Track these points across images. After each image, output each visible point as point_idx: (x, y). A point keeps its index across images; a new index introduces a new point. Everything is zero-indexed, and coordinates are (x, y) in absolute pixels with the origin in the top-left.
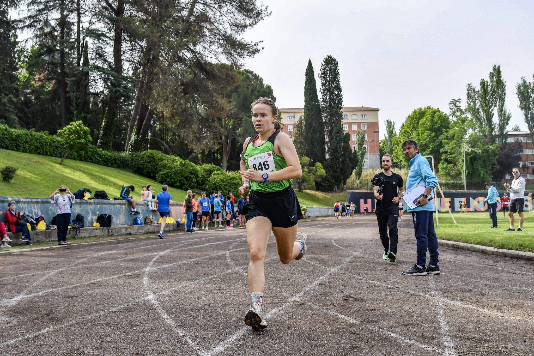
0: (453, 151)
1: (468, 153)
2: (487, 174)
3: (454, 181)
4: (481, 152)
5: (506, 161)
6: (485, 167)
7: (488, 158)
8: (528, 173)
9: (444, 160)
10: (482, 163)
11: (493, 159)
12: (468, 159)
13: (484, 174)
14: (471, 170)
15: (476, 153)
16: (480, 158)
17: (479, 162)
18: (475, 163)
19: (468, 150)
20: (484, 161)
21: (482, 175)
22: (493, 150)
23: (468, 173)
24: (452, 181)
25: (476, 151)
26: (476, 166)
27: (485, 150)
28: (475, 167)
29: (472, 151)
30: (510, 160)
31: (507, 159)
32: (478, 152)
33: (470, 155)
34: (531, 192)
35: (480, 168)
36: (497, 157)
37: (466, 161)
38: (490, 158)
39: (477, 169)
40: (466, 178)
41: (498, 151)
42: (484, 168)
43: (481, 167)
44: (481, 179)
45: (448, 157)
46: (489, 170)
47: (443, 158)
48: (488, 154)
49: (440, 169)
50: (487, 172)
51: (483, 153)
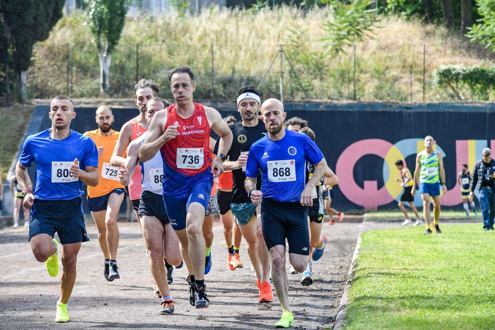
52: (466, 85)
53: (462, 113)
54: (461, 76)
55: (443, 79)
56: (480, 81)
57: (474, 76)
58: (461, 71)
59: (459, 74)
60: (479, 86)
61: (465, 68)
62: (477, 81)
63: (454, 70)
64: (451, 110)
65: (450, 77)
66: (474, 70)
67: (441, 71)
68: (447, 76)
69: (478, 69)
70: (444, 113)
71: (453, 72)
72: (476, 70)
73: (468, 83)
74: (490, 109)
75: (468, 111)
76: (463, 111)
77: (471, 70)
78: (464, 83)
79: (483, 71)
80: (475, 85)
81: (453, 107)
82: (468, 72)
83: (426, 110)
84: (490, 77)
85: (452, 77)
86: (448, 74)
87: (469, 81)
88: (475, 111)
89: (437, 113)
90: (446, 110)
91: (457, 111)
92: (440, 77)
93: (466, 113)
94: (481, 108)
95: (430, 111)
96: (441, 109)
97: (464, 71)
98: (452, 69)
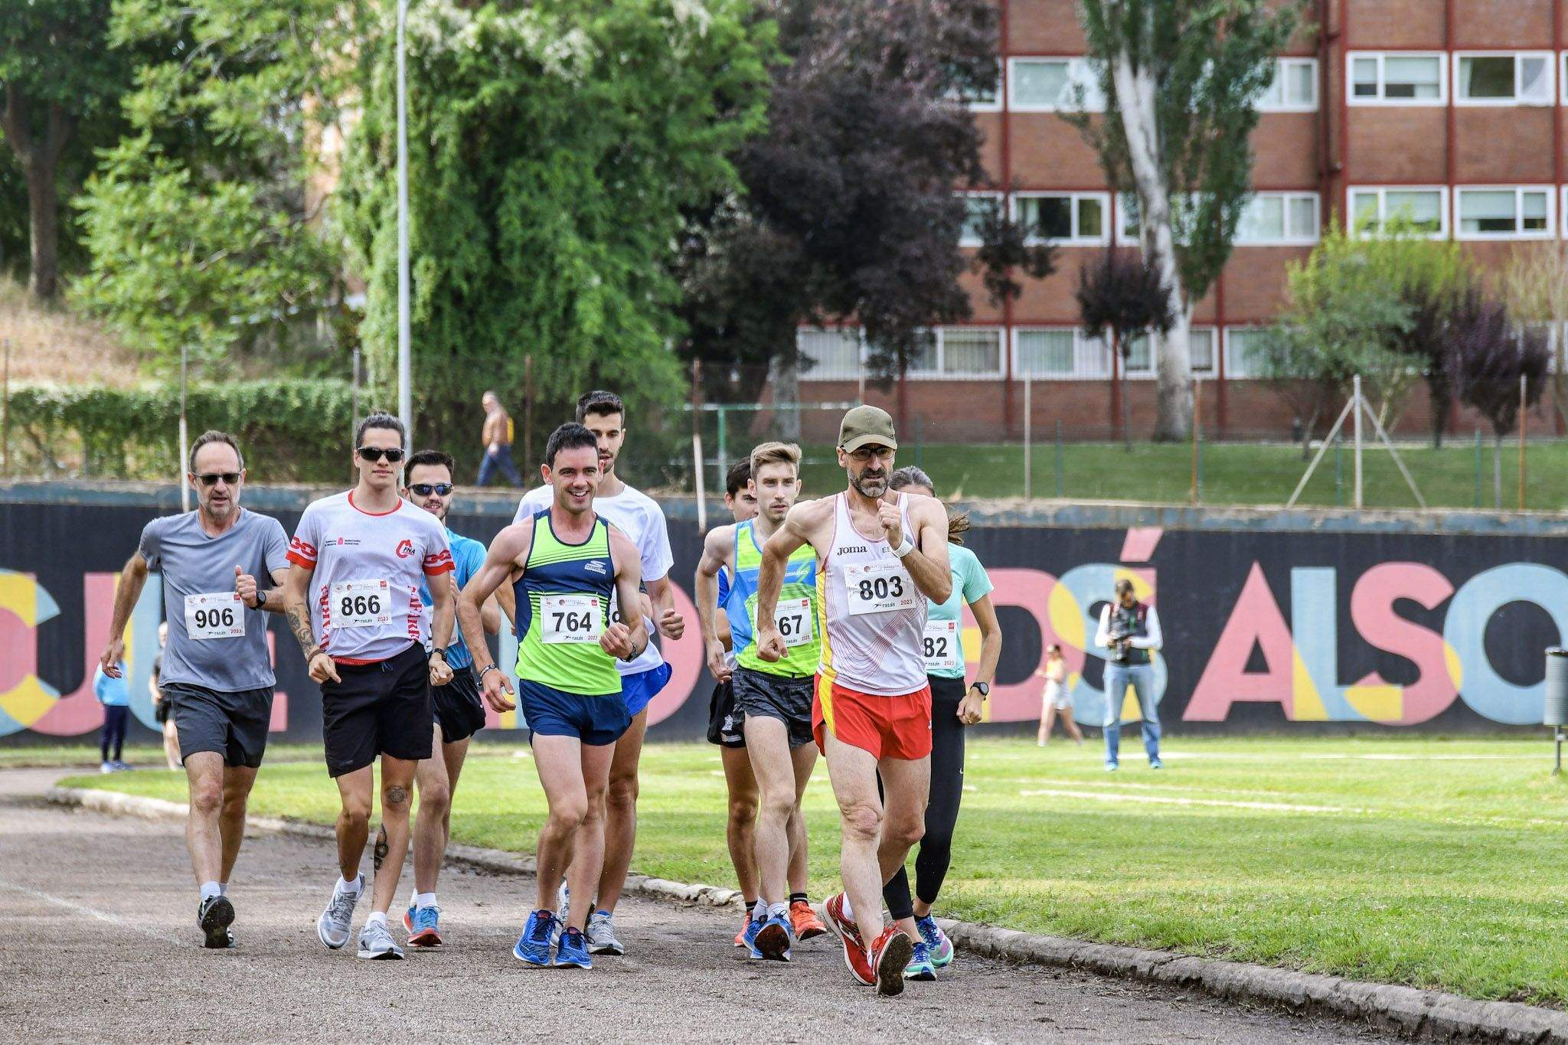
0: (254, 31)
1: (447, 61)
2: (642, 311)
3: (271, 386)
4: (584, 61)
5: (829, 170)
6: (622, 237)
7: (657, 130)
8: (1007, 322)
9: (158, 132)
10: (596, 186)
11: (706, 149)
12: (447, 130)
13: (610, 312)
14: (472, 256)
15: (533, 67)
16: (566, 132)
17: (559, 176)
18: (510, 173)
19: (448, 28)
20: (612, 164)
21: (590, 317)
22: (703, 43)
23: (443, 287)
24: (251, 388)
25: (530, 37)
26: (530, 219)
27: (621, 37)
28: (513, 229)
29: (487, 37)
30: (878, 163)
31: (843, 149)
32: (552, 54)
33: (468, 87)
34: (1152, 518)
35: (573, 242)
36: (755, 119)
37: (428, 149)
38: (676, 132)
39: (538, 252)
40: (416, 350)
41: (766, 54)
42: (612, 239)
43: (584, 227)
44: (577, 370)
45: (209, 94)
46: (654, 270)
47: (141, 106)
48: (658, 84)
49: (104, 243)
50: (634, 285)
51: (601, 71)
52: (73, 434)
53: (101, 508)
54: (60, 410)
55: (13, 415)
56: (108, 423)
57: (93, 410)
58: (59, 398)
59: (53, 404)
60: (102, 435)
61: (68, 390)
62: (99, 422)
63: (42, 392)
64: (73, 500)
65: (32, 411)
66: (91, 396)
67: (10, 397)
68: (24, 410)
69: (101, 393)
70: (54, 509)
71: (40, 400)
72: (97, 397)
73: (77, 428)
74: (167, 498)
75: (114, 502)
76: (104, 502)
77: (85, 396)
78: (65, 427)
79: (115, 398)
80: (94, 431)
81: (76, 492)
82: (76, 400)
83: (12, 499)
84: (129, 414)
85: (38, 413)
86: (27, 404)
87: (80, 422)
88: (132, 502)
89: (40, 509)
90: (61, 500)
91: (87, 501)
92: (7, 412)
93: (110, 509)
94: (147, 495)
95: (20, 501)
96: (48, 498)
97: (66, 396)
98: (36, 392)
